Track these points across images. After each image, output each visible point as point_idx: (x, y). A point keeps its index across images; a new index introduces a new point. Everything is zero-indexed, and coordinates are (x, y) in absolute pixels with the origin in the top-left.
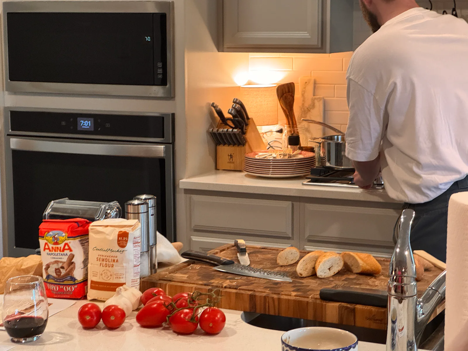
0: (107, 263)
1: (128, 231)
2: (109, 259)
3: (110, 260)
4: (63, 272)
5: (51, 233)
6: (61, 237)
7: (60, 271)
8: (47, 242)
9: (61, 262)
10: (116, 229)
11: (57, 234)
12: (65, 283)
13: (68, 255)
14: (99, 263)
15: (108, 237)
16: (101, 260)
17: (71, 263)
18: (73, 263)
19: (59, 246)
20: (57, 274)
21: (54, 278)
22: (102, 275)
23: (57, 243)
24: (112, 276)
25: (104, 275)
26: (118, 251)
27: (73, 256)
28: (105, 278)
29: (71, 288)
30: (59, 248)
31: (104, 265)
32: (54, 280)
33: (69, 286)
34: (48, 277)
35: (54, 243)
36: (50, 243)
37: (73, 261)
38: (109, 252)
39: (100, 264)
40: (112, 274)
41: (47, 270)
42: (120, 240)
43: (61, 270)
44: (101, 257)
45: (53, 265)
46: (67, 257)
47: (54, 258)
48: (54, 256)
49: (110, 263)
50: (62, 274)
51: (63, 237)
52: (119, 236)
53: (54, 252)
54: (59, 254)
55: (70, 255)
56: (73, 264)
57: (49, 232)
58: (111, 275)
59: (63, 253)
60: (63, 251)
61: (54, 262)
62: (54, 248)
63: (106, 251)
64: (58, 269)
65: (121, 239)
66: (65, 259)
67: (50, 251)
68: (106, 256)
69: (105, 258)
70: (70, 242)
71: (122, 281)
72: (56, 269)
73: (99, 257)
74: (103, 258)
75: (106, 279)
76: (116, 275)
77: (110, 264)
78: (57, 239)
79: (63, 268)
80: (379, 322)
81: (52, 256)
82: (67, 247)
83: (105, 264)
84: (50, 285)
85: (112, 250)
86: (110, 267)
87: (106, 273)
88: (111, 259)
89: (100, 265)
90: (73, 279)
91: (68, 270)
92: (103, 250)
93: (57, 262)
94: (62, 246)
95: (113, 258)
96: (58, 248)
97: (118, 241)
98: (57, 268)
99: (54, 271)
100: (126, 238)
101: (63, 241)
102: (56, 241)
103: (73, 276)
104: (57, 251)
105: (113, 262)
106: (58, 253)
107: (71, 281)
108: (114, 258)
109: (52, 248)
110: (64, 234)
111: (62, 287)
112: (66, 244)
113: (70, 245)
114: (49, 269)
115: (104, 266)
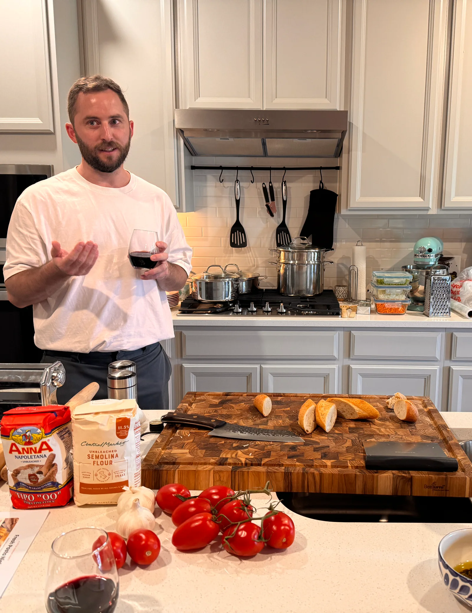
0: (104, 460)
1: (128, 417)
2: (105, 455)
3: (107, 457)
4: (41, 478)
5: (19, 430)
6: (36, 435)
7: (36, 476)
8: (13, 442)
9: (37, 466)
10: (112, 415)
11: (29, 431)
12: (45, 490)
13: (47, 456)
14: (91, 461)
15: (101, 428)
16: (94, 457)
17: (51, 465)
18: (54, 464)
19: (33, 446)
20: (31, 481)
21: (27, 486)
22: (96, 475)
23: (30, 443)
24: (111, 476)
25: (99, 475)
26: (117, 444)
27: (54, 456)
28: (101, 479)
29: (53, 496)
30: (34, 449)
31: (99, 463)
32: (28, 488)
33: (49, 494)
34: (18, 484)
35: (25, 443)
36: (19, 443)
37: (54, 462)
38: (106, 446)
39: (94, 461)
40: (111, 472)
41: (16, 476)
42: (120, 430)
43: (38, 475)
44: (95, 454)
45: (26, 470)
46: (46, 459)
47: (27, 462)
48: (27, 460)
49: (106, 460)
50: (39, 481)
51: (39, 434)
52: (118, 424)
53: (26, 454)
54: (34, 457)
55: (49, 456)
56: (54, 467)
57: (16, 429)
58: (109, 474)
59: (39, 454)
60: (40, 451)
61: (26, 466)
62: (26, 449)
63: (101, 445)
64: (34, 475)
65: (121, 428)
66: (43, 461)
67: (20, 453)
68: (101, 452)
69: (100, 454)
70: (49, 440)
71: (123, 479)
72: (30, 476)
73: (92, 453)
74: (97, 454)
75: (103, 480)
76: (116, 473)
77: (108, 461)
78: (29, 437)
79: (40, 472)
80: (440, 489)
81: (23, 459)
82: (44, 447)
83: (101, 462)
84: (21, 494)
85: (109, 443)
86: (107, 464)
87: (102, 472)
88: (109, 455)
89: (94, 463)
90: (55, 484)
91: (48, 474)
92: (97, 445)
93: (31, 467)
94: (38, 446)
95: (110, 454)
96: (31, 449)
97: (117, 430)
98: (32, 473)
99: (28, 477)
100: (127, 426)
101: (39, 440)
102: (28, 440)
103: (55, 481)
104: (31, 453)
105: (111, 458)
106: (31, 455)
107: (53, 487)
108: (112, 453)
109: (23, 449)
110: (39, 431)
111: (40, 495)
112: (43, 443)
113: (49, 443)
114: (20, 475)
115: (99, 465)
